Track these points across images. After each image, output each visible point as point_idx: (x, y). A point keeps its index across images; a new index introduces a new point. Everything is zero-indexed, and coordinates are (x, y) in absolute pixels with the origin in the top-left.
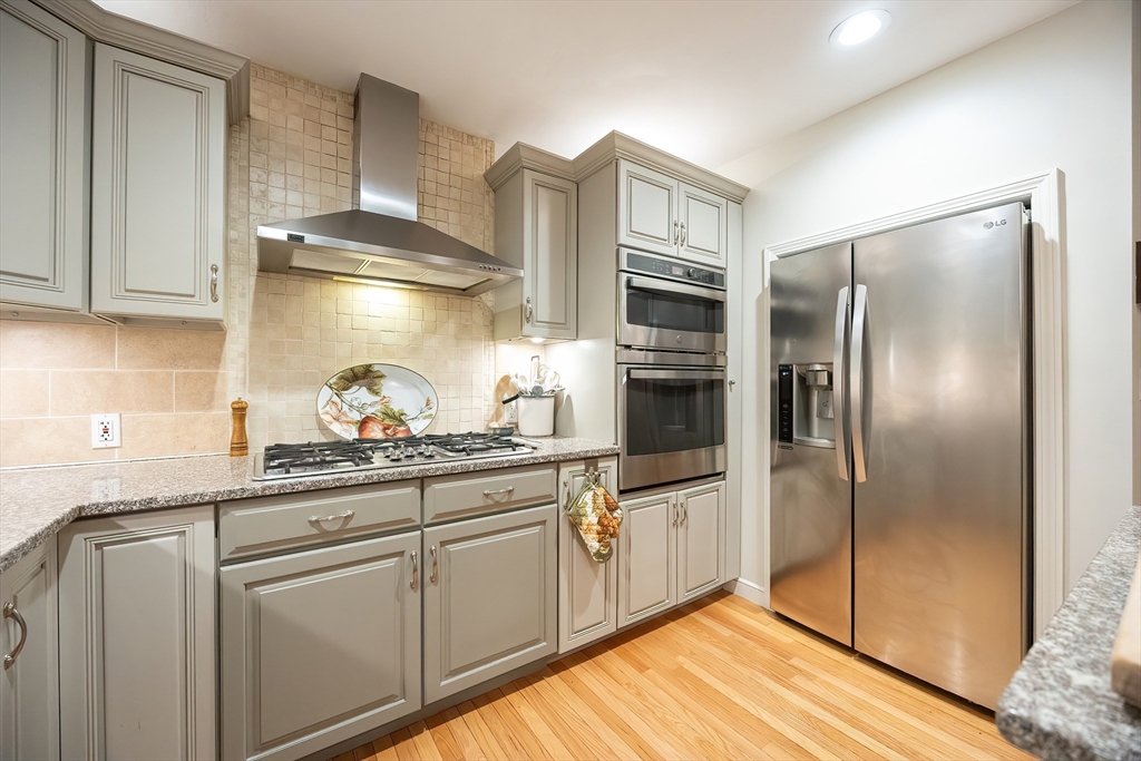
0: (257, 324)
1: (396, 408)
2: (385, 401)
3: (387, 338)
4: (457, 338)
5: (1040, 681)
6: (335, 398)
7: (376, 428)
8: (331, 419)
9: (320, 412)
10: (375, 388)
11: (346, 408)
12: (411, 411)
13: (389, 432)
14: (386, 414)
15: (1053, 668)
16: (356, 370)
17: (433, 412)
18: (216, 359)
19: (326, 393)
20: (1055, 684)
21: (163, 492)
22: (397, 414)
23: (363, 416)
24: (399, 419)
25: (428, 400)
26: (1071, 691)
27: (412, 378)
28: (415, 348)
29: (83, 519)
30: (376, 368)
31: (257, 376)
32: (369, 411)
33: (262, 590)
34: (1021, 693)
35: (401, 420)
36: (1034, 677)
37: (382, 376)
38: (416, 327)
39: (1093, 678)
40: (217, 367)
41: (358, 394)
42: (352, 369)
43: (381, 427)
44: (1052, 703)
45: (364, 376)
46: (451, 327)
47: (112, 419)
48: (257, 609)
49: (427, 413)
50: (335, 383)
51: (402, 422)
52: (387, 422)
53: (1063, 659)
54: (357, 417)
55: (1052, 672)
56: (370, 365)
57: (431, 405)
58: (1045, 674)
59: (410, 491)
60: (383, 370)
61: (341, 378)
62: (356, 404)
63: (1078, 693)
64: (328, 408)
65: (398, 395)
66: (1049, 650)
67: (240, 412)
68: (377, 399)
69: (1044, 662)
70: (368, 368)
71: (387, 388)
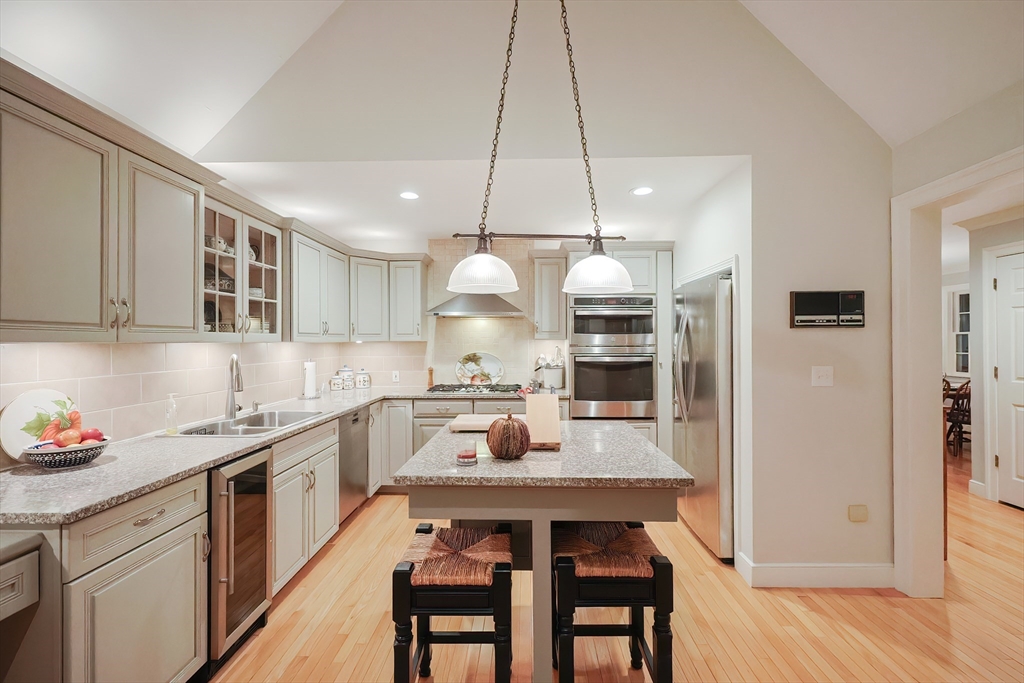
1: (486, 371)
2: (482, 369)
3: (483, 341)
6: (463, 367)
7: (478, 380)
8: (461, 375)
9: (457, 372)
10: (478, 363)
11: (466, 371)
12: (492, 374)
13: (483, 382)
14: (482, 374)
17: (502, 374)
18: (424, 353)
19: (459, 365)
21: (401, 395)
22: (487, 375)
23: (473, 375)
24: (487, 377)
25: (500, 369)
27: (493, 359)
28: (495, 346)
29: (385, 399)
30: (477, 355)
31: (437, 359)
32: (476, 373)
37: (481, 358)
38: (496, 335)
40: (425, 355)
41: (471, 365)
42: (468, 356)
43: (480, 380)
45: (473, 358)
47: (397, 373)
48: (423, 432)
49: (499, 375)
50: (462, 361)
51: (489, 378)
52: (483, 378)
54: (471, 375)
56: (475, 353)
57: (501, 371)
59: (469, 403)
60: (481, 356)
61: (464, 359)
62: (470, 369)
64: (460, 371)
65: (487, 367)
67: (431, 372)
68: (479, 367)
70: (475, 355)
71: (483, 363)
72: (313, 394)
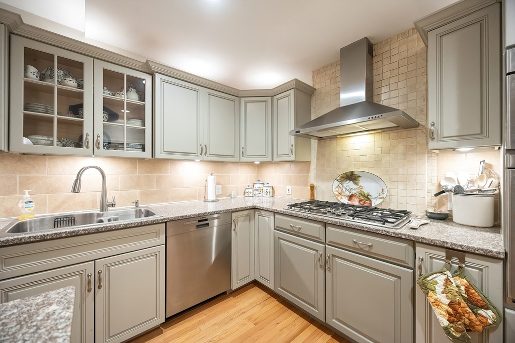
0: (318, 159)
1: (366, 191)
2: (361, 188)
3: (363, 159)
4: (405, 154)
5: (66, 297)
6: (340, 185)
7: (356, 200)
8: (338, 194)
9: (334, 190)
10: (356, 182)
11: (344, 190)
12: (373, 194)
13: (361, 202)
14: (361, 194)
15: (63, 305)
16: (347, 174)
17: (384, 196)
18: (308, 171)
19: (336, 183)
20: (61, 300)
22: (366, 195)
23: (351, 194)
24: (367, 197)
25: (383, 189)
26: (56, 301)
27: (375, 178)
28: (377, 161)
29: (256, 208)
30: (355, 173)
31: (319, 177)
32: (353, 192)
33: (282, 241)
34: (70, 291)
35: (368, 198)
36: (68, 297)
37: (359, 177)
38: (378, 151)
39: (49, 311)
40: (309, 173)
41: (349, 184)
42: (345, 173)
43: (358, 200)
44: (61, 294)
45: (351, 177)
46: (401, 148)
48: (280, 246)
49: (381, 196)
50: (339, 179)
51: (368, 199)
52: (361, 198)
53: (61, 311)
54: (349, 194)
55: (63, 303)
56: (353, 172)
57: (384, 192)
58: (65, 300)
59: (320, 226)
60: (359, 174)
61: (342, 177)
62: (348, 188)
63: (54, 302)
64: (337, 189)
65: (368, 187)
66: (66, 311)
67: (312, 188)
68: (357, 187)
69: (67, 305)
70: (352, 173)
71: (362, 182)
72: (214, 198)
